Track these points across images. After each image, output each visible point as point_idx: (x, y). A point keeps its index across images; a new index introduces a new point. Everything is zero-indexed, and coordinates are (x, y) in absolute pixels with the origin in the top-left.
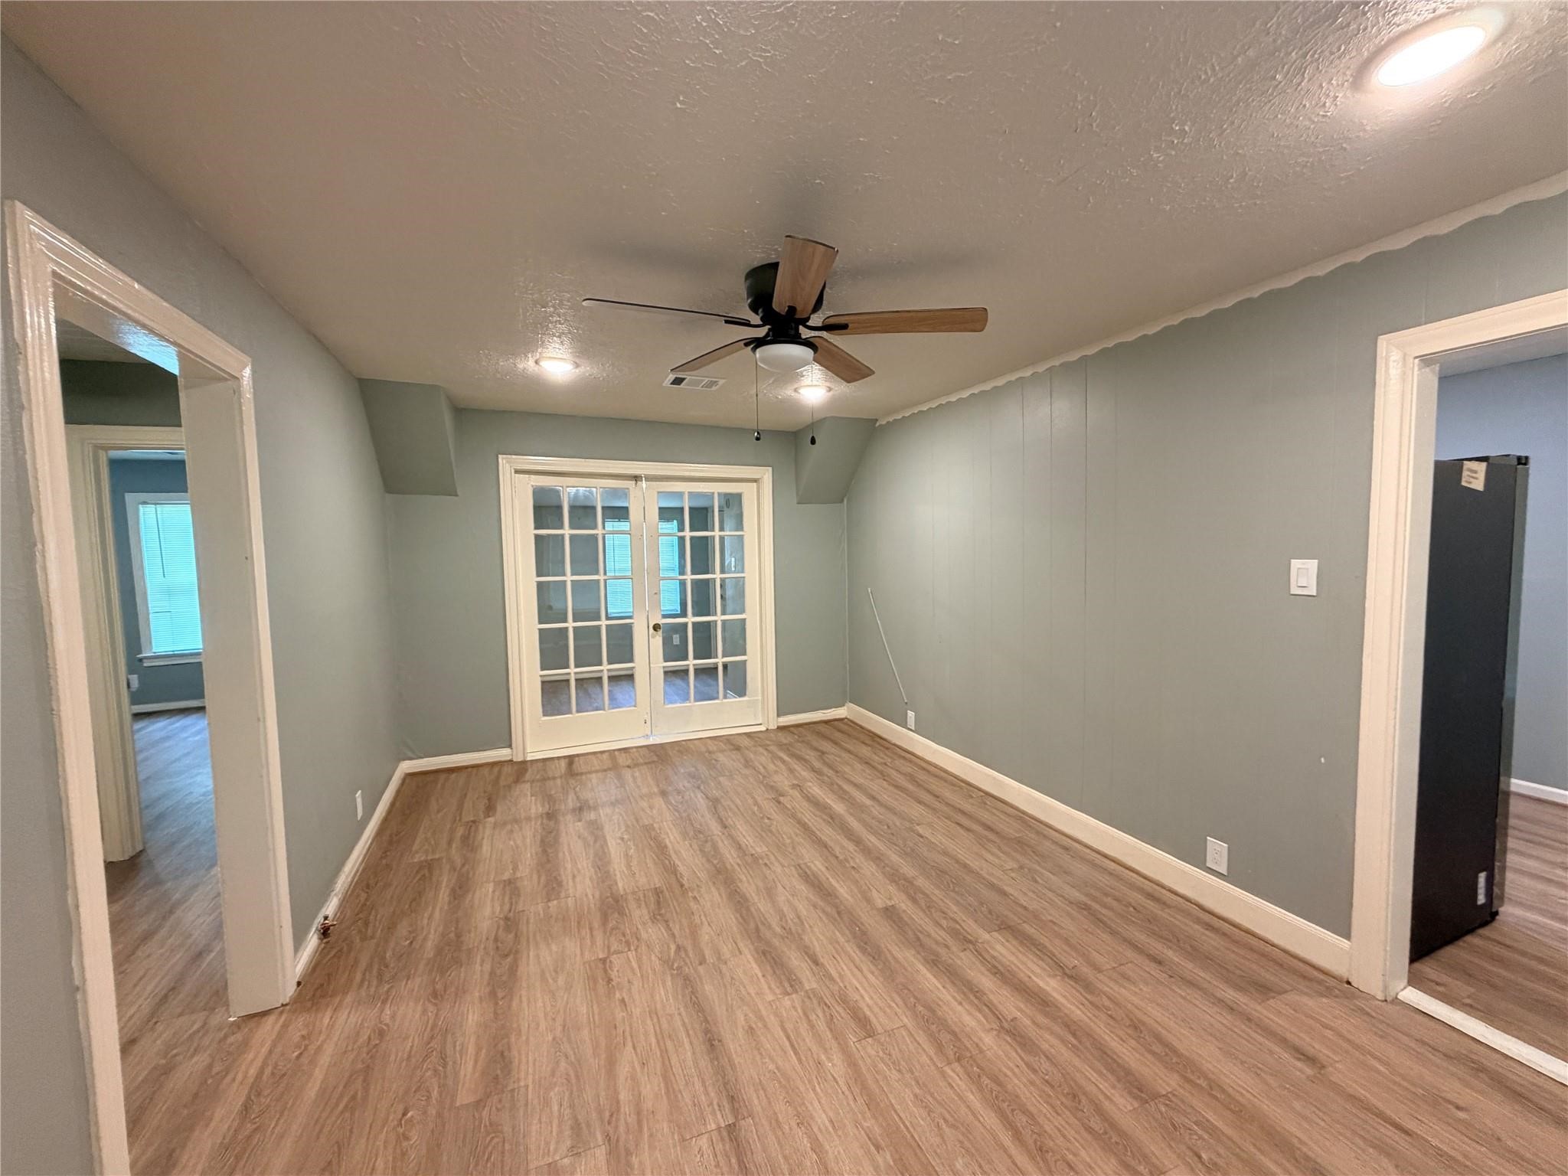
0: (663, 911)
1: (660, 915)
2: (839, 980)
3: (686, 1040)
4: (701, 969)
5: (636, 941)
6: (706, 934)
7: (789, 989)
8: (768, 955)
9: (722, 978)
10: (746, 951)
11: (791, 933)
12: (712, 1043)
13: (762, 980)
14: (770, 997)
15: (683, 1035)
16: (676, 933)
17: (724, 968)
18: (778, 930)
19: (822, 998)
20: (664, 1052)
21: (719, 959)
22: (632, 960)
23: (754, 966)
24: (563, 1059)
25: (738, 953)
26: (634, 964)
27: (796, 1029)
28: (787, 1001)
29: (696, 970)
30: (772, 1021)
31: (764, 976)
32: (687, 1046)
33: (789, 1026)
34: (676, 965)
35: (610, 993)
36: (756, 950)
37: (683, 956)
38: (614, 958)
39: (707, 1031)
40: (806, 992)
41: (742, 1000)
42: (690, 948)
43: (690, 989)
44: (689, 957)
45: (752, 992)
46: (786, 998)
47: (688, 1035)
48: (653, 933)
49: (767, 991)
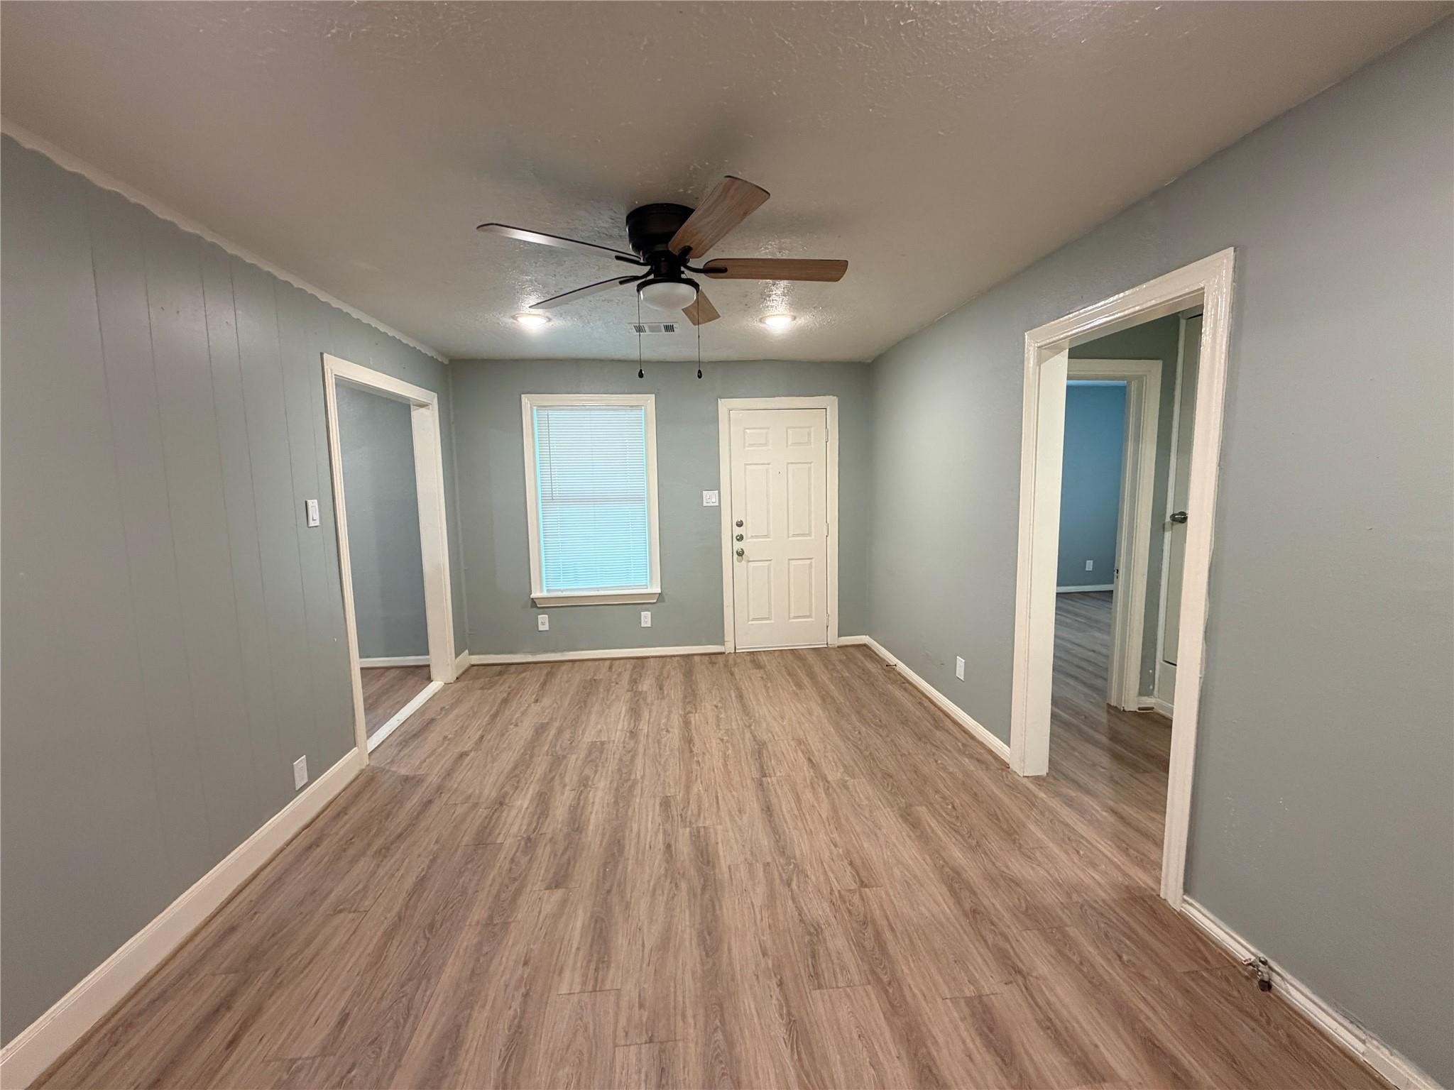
0: (807, 938)
1: (810, 934)
2: (661, 831)
3: (785, 813)
4: (769, 860)
5: (834, 900)
6: (759, 895)
7: (702, 830)
8: (706, 861)
9: (752, 848)
10: (725, 869)
11: (672, 878)
12: (768, 810)
13: (719, 841)
14: (719, 827)
15: (787, 817)
16: (790, 902)
17: (748, 856)
18: (683, 885)
19: (682, 821)
20: (800, 809)
21: (751, 865)
22: (834, 880)
23: (721, 853)
24: (867, 816)
25: (732, 867)
26: (830, 874)
27: (711, 805)
28: (708, 823)
29: (774, 860)
30: (723, 813)
31: (717, 843)
32: (784, 810)
33: (714, 809)
34: (792, 867)
35: (848, 853)
36: (714, 867)
37: (784, 875)
38: (853, 886)
39: (771, 815)
40: (690, 827)
41: (740, 830)
42: (778, 881)
43: (780, 844)
44: (778, 871)
45: (731, 833)
46: (706, 825)
47: (783, 816)
48: (819, 910)
49: (719, 832)
